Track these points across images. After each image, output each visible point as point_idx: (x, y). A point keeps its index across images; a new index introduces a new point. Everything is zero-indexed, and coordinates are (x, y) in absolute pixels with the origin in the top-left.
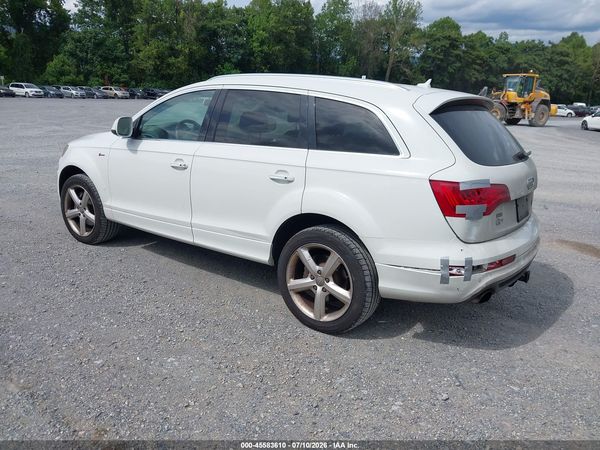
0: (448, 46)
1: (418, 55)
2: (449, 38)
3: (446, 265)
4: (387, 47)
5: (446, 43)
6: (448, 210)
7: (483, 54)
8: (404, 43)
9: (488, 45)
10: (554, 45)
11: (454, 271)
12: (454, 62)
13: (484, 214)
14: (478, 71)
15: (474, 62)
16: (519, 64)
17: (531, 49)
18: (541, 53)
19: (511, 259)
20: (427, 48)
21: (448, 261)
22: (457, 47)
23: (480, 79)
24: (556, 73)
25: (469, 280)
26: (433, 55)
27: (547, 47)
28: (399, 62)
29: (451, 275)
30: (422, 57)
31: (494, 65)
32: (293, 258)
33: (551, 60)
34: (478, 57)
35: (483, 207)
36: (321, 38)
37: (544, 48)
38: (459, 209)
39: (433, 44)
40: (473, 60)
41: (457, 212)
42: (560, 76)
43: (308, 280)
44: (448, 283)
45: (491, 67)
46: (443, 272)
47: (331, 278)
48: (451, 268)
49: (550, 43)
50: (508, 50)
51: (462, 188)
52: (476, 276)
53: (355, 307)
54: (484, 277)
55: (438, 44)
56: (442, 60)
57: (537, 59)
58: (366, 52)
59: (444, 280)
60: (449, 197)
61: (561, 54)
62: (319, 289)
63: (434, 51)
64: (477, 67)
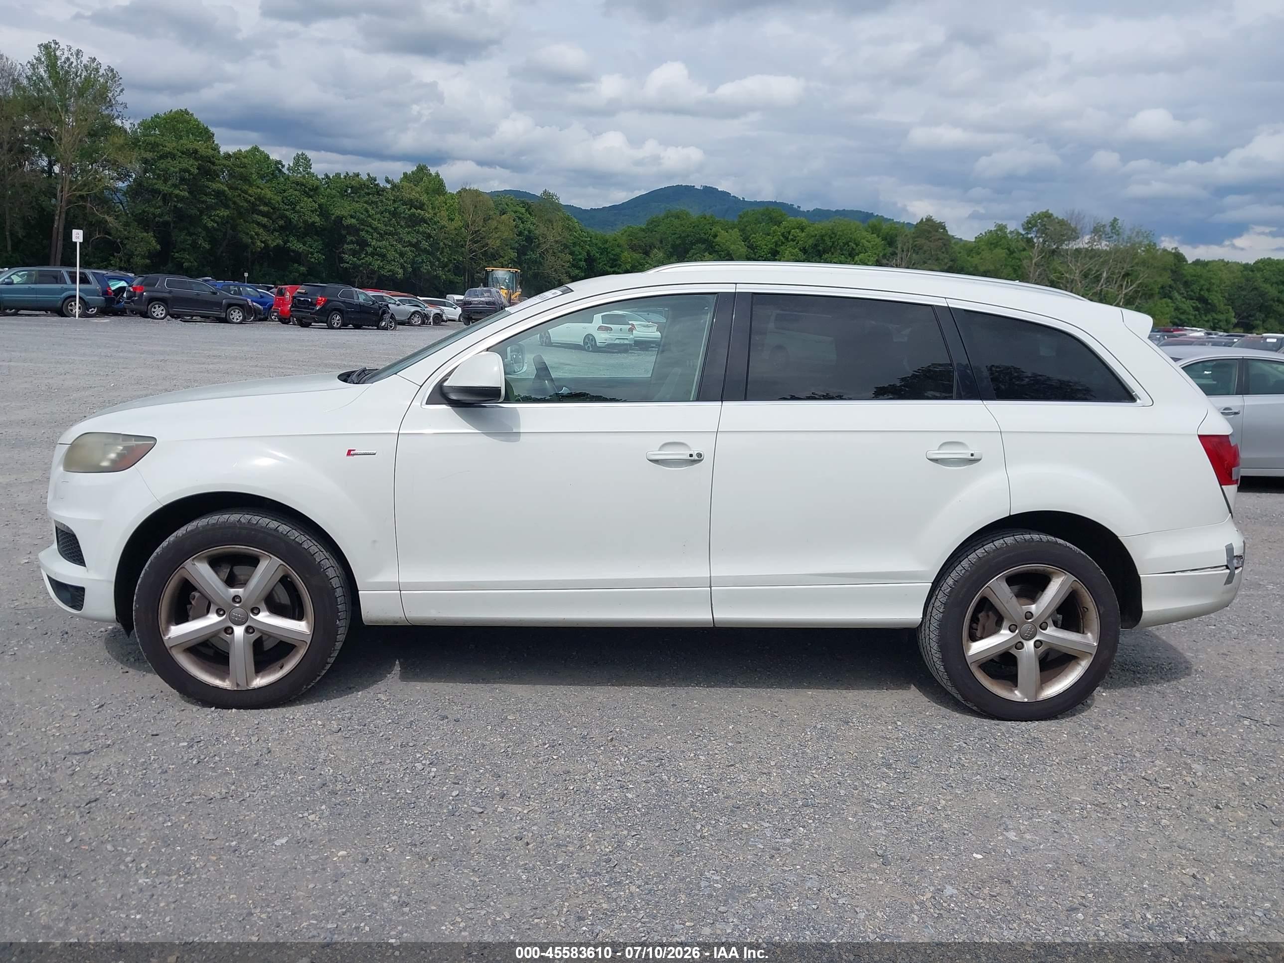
0: (194, 171)
1: (123, 186)
2: (194, 154)
7: (269, 194)
9: (275, 177)
10: (394, 186)
12: (213, 207)
14: (264, 226)
15: (254, 209)
16: (340, 219)
17: (355, 190)
18: (375, 198)
20: (144, 172)
22: (214, 175)
23: (273, 244)
24: (407, 238)
27: (384, 189)
28: (86, 198)
30: (133, 190)
31: (294, 217)
33: (395, 214)
34: (261, 199)
37: (379, 191)
40: (253, 205)
42: (416, 245)
45: (289, 221)
49: (388, 181)
50: (316, 189)
56: (186, 201)
57: (372, 212)
61: (411, 204)
64: (261, 219)
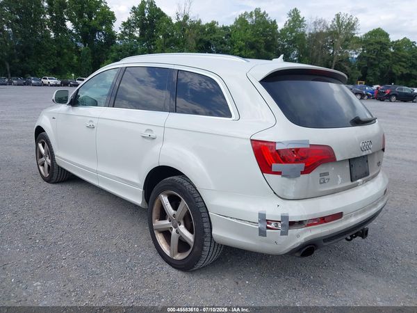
0: (379, 48)
1: (356, 56)
2: (380, 43)
3: (263, 217)
4: (332, 51)
5: (378, 47)
6: (265, 167)
7: (407, 54)
8: (345, 47)
9: (412, 48)
11: (272, 225)
12: (384, 60)
13: (302, 173)
14: (403, 66)
19: (338, 216)
20: (363, 50)
21: (265, 215)
22: (387, 49)
25: (287, 234)
26: (368, 55)
28: (342, 61)
29: (268, 228)
30: (359, 57)
32: (157, 202)
34: (403, 56)
35: (302, 166)
36: (283, 46)
38: (275, 167)
39: (368, 47)
40: (399, 59)
41: (273, 170)
43: (167, 222)
44: (265, 236)
45: (414, 64)
46: (260, 225)
47: (182, 222)
48: (268, 222)
51: (278, 147)
52: (293, 232)
53: (196, 249)
54: (302, 232)
55: (371, 48)
56: (375, 59)
58: (315, 54)
59: (262, 233)
60: (267, 156)
62: (174, 230)
63: (368, 52)
64: (402, 64)
